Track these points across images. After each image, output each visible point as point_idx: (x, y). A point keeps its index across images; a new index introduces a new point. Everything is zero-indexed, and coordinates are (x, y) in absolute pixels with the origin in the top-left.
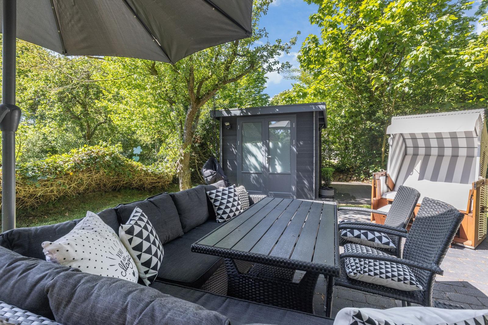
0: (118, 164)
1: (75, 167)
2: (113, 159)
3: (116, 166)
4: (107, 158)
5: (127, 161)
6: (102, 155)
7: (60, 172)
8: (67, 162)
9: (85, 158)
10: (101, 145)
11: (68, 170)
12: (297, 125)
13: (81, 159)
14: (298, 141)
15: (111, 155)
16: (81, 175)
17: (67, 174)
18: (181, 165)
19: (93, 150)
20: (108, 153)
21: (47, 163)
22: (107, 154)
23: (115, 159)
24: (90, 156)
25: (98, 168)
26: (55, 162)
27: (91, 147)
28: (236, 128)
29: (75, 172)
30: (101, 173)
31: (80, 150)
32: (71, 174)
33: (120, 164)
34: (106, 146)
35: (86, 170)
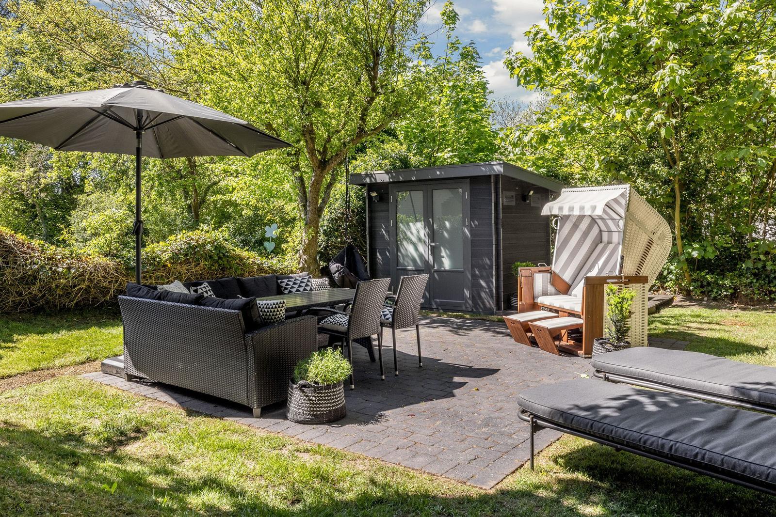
0: (221, 255)
1: (172, 258)
2: (216, 248)
3: (220, 258)
4: (209, 247)
5: (234, 250)
6: (202, 243)
7: (158, 262)
8: (165, 251)
9: (183, 247)
10: (202, 230)
11: (166, 261)
12: (472, 195)
13: (179, 248)
14: (472, 219)
15: (214, 242)
16: (179, 267)
17: (165, 266)
18: (305, 257)
19: (193, 237)
20: (209, 240)
21: (146, 253)
22: (209, 242)
23: (219, 248)
24: (189, 244)
25: (198, 260)
26: (153, 252)
27: (190, 233)
28: (388, 199)
29: (173, 263)
30: (202, 266)
31: (179, 237)
32: (169, 265)
33: (224, 255)
34: (208, 232)
35: (184, 261)
